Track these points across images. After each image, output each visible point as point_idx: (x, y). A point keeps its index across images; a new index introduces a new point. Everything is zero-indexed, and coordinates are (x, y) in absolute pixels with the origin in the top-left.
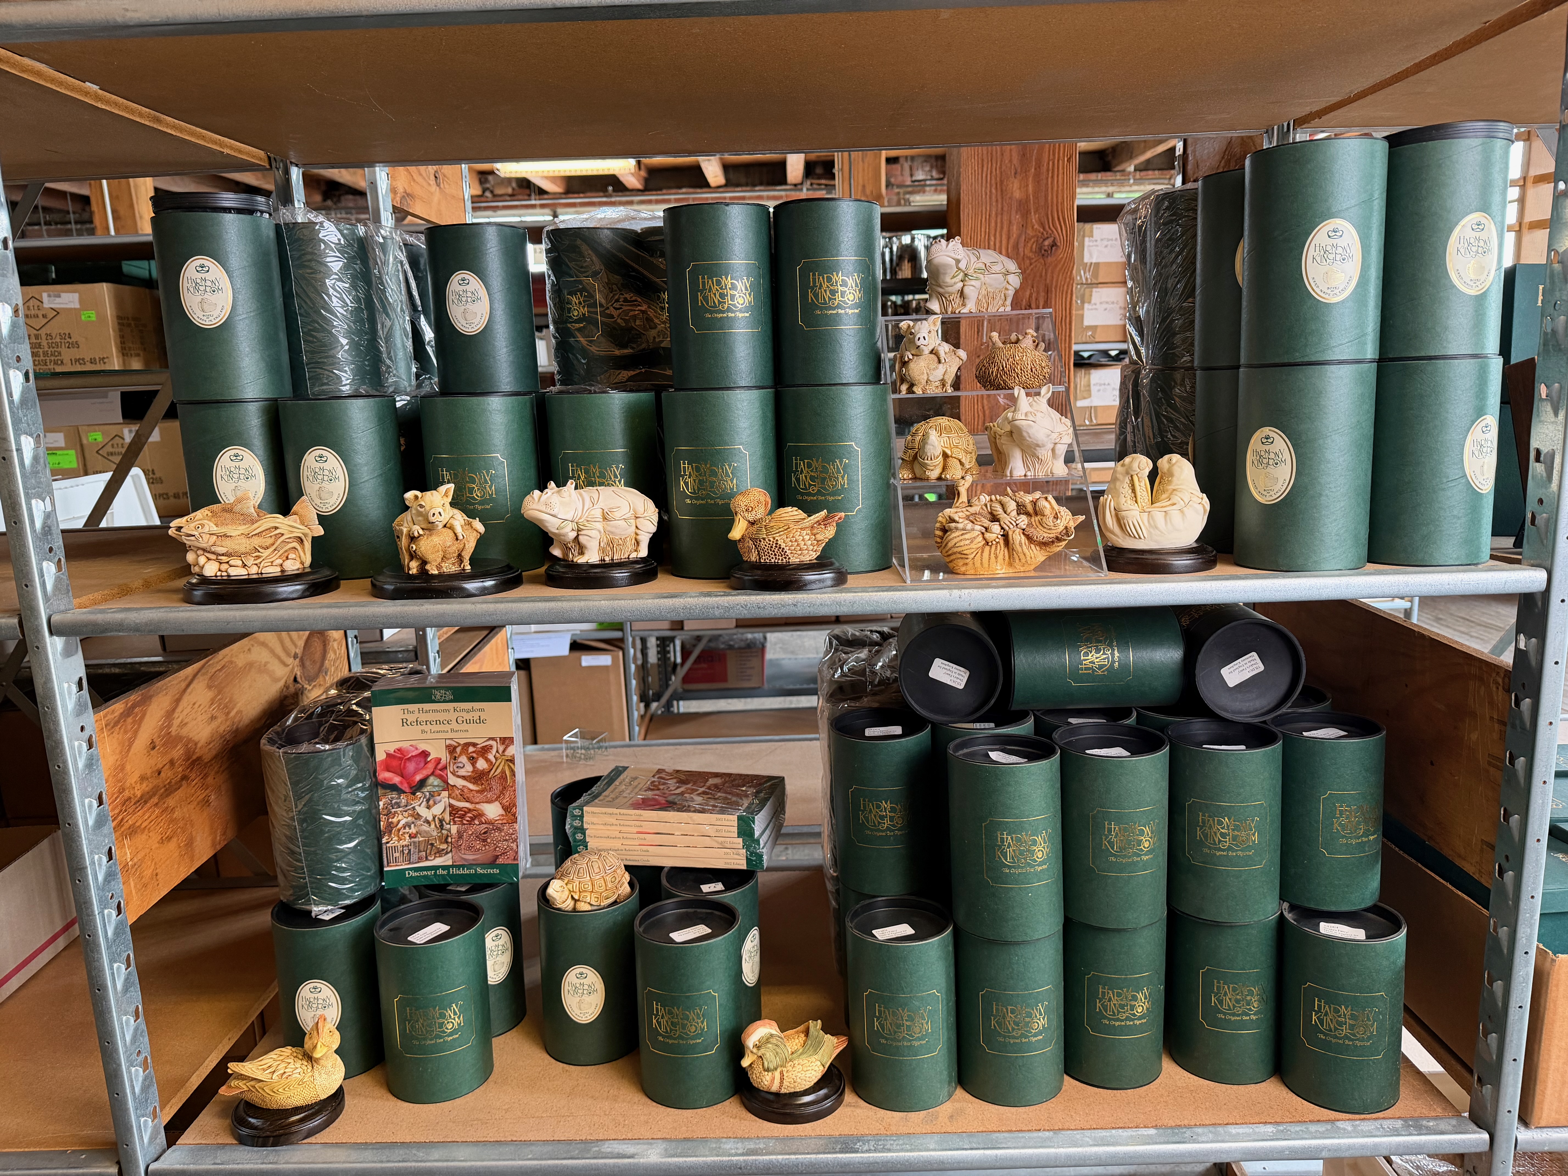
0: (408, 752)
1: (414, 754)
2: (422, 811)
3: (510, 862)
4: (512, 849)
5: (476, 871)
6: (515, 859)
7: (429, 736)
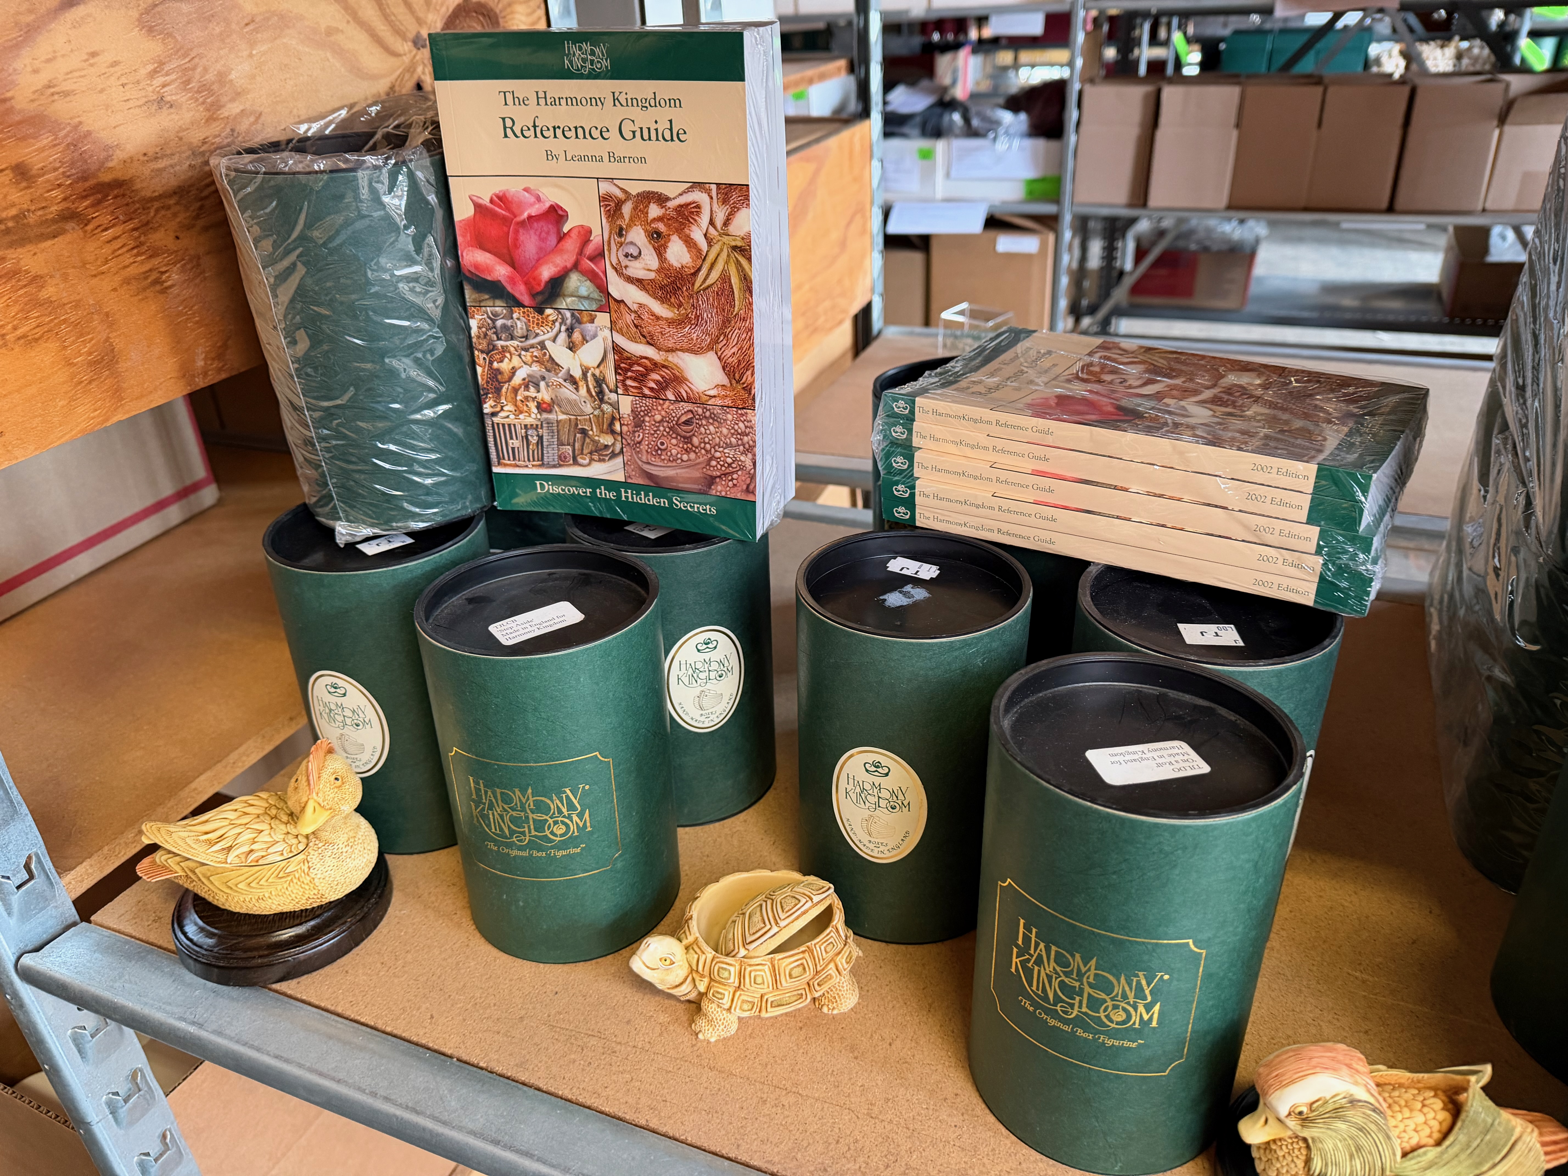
0: (521, 205)
1: (534, 211)
2: (558, 351)
3: (739, 496)
4: (742, 468)
5: (671, 502)
6: (750, 490)
7: (562, 167)
